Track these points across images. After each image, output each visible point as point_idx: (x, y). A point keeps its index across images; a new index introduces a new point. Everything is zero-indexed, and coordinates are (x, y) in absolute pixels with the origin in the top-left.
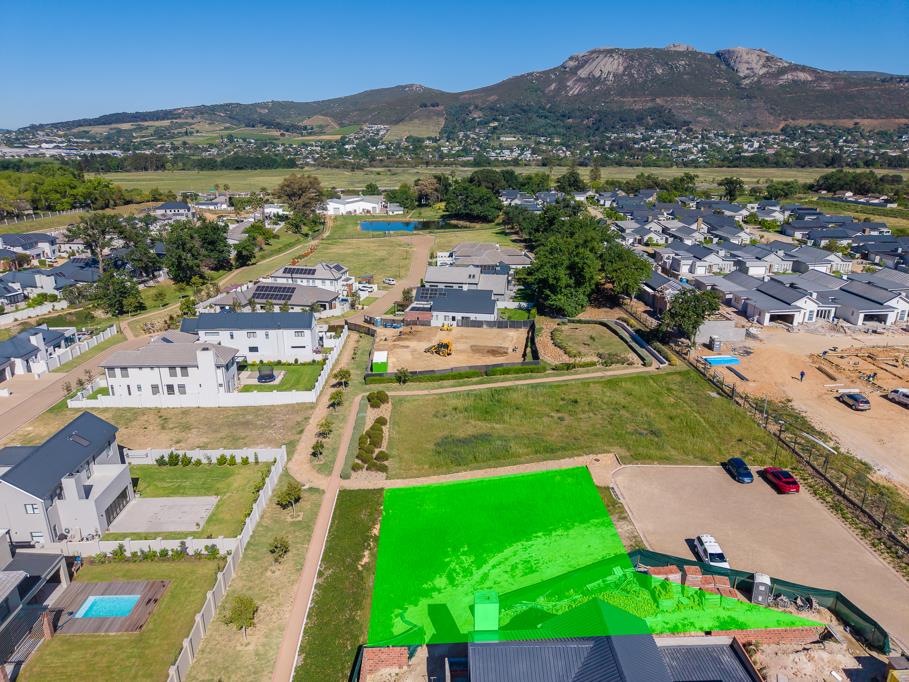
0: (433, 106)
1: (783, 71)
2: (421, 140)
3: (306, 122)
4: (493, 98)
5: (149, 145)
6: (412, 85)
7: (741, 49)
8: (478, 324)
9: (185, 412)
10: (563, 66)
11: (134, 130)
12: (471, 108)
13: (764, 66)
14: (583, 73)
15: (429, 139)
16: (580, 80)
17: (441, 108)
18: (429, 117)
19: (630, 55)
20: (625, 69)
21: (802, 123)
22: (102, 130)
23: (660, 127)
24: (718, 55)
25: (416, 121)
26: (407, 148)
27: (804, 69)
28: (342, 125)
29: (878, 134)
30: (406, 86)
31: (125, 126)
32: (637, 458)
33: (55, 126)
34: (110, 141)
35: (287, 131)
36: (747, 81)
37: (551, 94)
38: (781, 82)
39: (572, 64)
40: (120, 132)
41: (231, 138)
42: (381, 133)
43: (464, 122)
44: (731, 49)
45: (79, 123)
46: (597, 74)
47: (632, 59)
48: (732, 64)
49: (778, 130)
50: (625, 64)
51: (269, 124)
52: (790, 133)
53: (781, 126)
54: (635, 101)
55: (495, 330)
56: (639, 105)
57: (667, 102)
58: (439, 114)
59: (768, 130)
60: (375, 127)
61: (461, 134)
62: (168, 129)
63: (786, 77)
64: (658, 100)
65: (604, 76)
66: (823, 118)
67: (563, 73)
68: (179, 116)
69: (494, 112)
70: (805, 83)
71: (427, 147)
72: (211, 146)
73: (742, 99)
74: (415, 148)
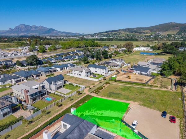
0: (176, 27)
2: (170, 35)
3: (144, 32)
5: (112, 36)
6: (172, 22)
8: (143, 74)
9: (80, 78)
11: (111, 34)
15: (173, 35)
17: (179, 27)
18: (174, 30)
22: (106, 34)
25: (171, 31)
26: (166, 37)
28: (152, 32)
31: (110, 33)
32: (143, 105)
33: (99, 33)
34: (106, 36)
35: (139, 33)
40: (109, 34)
41: (127, 35)
42: (161, 33)
43: (184, 31)
45: (102, 33)
51: (135, 32)
55: (146, 76)
58: (177, 29)
60: (160, 32)
61: (183, 34)
62: (116, 33)
68: (119, 31)
71: (172, 37)
72: (123, 36)
74: (168, 37)
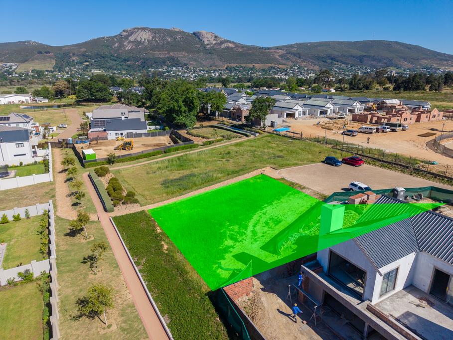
0: (46, 53)
1: (222, 42)
4: (83, 50)
7: (203, 31)
8: (139, 135)
10: (120, 35)
12: (71, 54)
13: (214, 40)
14: (132, 38)
15: (47, 71)
16: (130, 42)
18: (44, 59)
19: (154, 31)
20: (153, 37)
21: (234, 65)
23: (174, 66)
24: (194, 34)
27: (230, 42)
29: (262, 70)
30: (25, 42)
36: (208, 46)
37: (116, 48)
38: (222, 47)
39: (125, 34)
42: (14, 68)
44: (199, 31)
46: (139, 40)
47: (155, 33)
48: (201, 38)
49: (225, 68)
50: (152, 36)
52: (229, 69)
53: (226, 66)
54: (160, 54)
56: (163, 55)
57: (175, 54)
59: (220, 68)
61: (67, 69)
63: (224, 45)
64: (171, 54)
65: (143, 41)
66: (241, 63)
67: (121, 38)
69: (85, 57)
70: (231, 48)
71: (47, 75)
73: (207, 54)
